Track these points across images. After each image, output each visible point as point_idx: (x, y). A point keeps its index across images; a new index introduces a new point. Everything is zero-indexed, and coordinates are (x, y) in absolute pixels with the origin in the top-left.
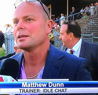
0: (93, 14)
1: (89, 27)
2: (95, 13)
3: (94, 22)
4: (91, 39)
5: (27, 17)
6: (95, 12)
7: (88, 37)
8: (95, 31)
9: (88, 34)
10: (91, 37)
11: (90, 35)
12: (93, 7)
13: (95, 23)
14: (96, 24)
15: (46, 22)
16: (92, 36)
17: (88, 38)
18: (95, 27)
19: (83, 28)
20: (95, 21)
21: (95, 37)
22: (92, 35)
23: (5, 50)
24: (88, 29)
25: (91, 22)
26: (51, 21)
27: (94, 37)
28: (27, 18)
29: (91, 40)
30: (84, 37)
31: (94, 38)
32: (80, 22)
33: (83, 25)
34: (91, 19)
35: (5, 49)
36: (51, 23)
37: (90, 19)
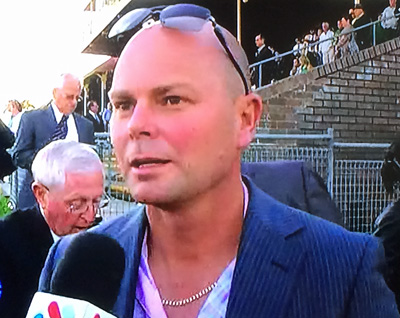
0: (332, 60)
1: (319, 107)
2: (339, 55)
3: (336, 89)
4: (326, 150)
5: (166, 90)
6: (339, 51)
7: (316, 143)
8: (339, 122)
9: (314, 131)
10: (326, 143)
11: (322, 136)
12: (330, 34)
13: (340, 93)
14: (342, 97)
15: (234, 103)
16: (329, 139)
17: (314, 146)
18: (340, 107)
19: (298, 112)
20: (340, 86)
21: (343, 145)
22: (328, 136)
23: (8, 197)
24: (314, 114)
25: (326, 89)
26: (255, 101)
27: (337, 144)
28: (168, 94)
29: (324, 152)
30: (300, 145)
31: (335, 147)
32: (285, 90)
33: (297, 99)
34: (326, 76)
35: (9, 194)
36: (252, 106)
37: (320, 77)
